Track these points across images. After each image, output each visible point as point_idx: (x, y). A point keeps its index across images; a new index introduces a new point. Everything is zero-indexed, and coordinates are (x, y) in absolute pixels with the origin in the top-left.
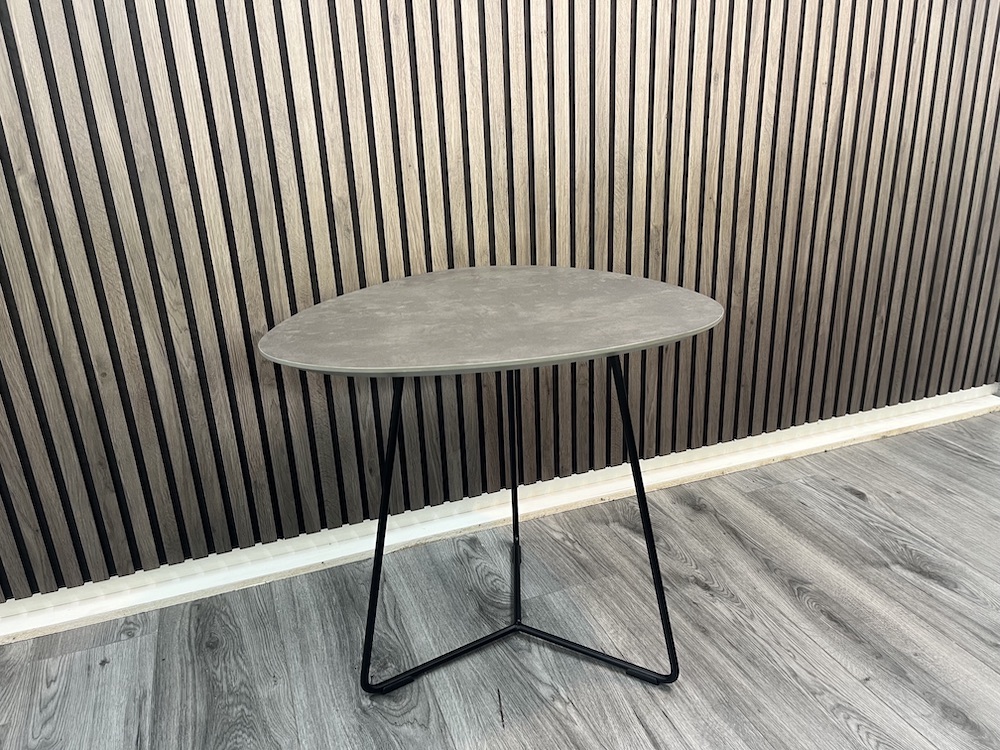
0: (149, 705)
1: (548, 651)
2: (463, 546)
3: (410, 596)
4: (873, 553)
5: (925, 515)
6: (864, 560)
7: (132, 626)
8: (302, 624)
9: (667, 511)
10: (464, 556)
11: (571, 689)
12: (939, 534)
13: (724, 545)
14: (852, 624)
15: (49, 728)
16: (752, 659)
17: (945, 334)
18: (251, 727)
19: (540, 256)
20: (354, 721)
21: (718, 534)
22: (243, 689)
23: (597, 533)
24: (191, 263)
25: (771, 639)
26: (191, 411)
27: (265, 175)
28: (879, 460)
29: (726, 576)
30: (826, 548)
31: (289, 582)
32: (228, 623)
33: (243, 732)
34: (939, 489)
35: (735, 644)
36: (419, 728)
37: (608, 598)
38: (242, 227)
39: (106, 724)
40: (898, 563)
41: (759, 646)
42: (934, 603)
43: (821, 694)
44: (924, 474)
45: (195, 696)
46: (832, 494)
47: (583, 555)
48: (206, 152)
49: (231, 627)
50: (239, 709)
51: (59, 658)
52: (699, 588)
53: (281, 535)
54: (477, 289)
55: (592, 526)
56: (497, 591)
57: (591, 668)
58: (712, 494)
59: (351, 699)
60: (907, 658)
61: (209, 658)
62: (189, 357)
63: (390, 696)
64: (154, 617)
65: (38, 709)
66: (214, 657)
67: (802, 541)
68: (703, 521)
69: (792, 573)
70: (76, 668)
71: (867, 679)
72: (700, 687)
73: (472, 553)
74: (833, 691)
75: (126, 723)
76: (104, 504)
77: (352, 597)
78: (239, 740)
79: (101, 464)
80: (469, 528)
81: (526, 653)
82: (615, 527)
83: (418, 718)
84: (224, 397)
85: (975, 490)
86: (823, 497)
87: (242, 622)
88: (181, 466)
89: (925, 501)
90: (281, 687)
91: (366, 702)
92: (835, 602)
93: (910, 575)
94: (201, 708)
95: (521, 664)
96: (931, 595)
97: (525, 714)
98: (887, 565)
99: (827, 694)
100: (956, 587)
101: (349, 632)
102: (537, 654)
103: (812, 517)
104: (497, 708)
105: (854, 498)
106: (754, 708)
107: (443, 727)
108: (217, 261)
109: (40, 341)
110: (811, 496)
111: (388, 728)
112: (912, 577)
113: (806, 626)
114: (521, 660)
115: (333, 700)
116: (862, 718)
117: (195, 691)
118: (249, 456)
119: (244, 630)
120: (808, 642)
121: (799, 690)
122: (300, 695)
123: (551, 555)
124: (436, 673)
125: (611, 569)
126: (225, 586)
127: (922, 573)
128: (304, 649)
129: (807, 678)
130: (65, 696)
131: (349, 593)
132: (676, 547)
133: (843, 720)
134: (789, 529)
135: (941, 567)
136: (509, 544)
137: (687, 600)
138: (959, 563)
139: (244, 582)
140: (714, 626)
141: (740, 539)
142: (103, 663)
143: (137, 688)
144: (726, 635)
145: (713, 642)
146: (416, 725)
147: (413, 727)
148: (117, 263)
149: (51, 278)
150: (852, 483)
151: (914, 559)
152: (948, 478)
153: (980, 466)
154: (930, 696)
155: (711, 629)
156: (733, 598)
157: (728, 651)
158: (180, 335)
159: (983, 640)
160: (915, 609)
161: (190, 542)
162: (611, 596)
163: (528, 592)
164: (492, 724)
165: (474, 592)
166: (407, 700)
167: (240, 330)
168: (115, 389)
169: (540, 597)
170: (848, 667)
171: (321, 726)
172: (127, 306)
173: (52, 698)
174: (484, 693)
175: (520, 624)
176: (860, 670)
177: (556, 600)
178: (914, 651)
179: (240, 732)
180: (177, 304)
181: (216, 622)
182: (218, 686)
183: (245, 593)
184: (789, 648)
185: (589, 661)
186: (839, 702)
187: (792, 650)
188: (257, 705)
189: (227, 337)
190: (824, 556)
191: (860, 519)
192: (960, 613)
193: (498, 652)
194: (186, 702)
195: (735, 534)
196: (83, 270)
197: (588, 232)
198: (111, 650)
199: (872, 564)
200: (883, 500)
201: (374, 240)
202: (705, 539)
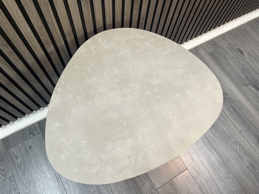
4: (244, 80)
6: (242, 83)
7: (32, 131)
14: (238, 110)
15: (26, 175)
30: (232, 79)
40: (251, 84)
43: (231, 137)
46: (234, 52)
51: (14, 147)
60: (251, 122)
65: (19, 168)
67: (226, 76)
70: (23, 151)
71: (241, 131)
74: (234, 137)
86: (232, 54)
92: (235, 102)
98: (248, 85)
103: (228, 64)
105: (240, 54)
110: (228, 54)
112: (254, 90)
113: (227, 112)
116: (240, 145)
120: (228, 119)
121: (226, 137)
127: (256, 88)
129: (227, 132)
130: (25, 162)
133: (236, 146)
142: (30, 147)
150: (240, 46)
151: (255, 82)
154: (255, 136)
160: (254, 103)
170: (237, 127)
173: (21, 164)
176: (240, 128)
178: (253, 120)
186: (235, 140)
187: (224, 123)
191: (242, 65)
198: (30, 142)
199: (244, 85)
200: (248, 54)
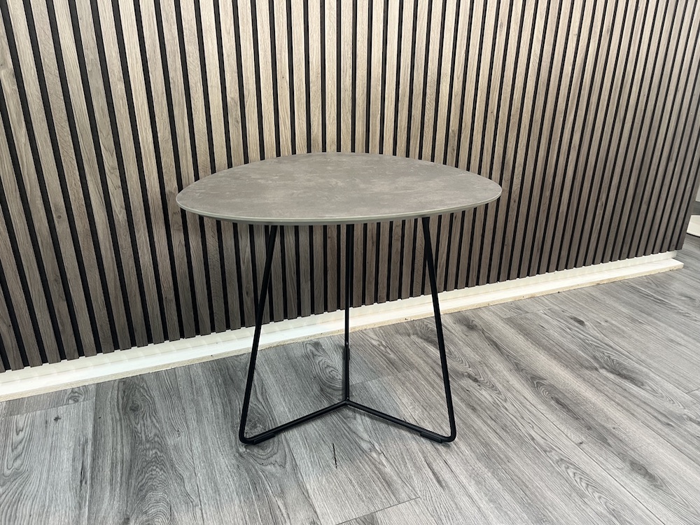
0: (89, 448)
1: (367, 419)
2: (310, 348)
3: (273, 380)
4: (587, 360)
5: (624, 337)
6: (582, 365)
7: (77, 394)
8: (197, 396)
9: (450, 328)
10: (311, 354)
11: (383, 444)
12: (632, 350)
13: (488, 353)
14: (572, 407)
15: (19, 462)
16: (504, 428)
17: (644, 215)
18: (163, 464)
19: (372, 146)
20: (234, 461)
21: (485, 345)
22: (156, 439)
23: (401, 341)
24: (124, 139)
25: (518, 415)
26: (122, 246)
27: (179, 78)
28: (594, 299)
29: (489, 373)
30: (557, 357)
31: (188, 368)
32: (145, 394)
33: (157, 467)
34: (633, 320)
35: (493, 417)
36: (278, 467)
37: (409, 385)
38: (162, 115)
39: (59, 461)
40: (604, 368)
41: (509, 419)
42: (627, 395)
43: (551, 451)
44: (624, 310)
45: (122, 442)
46: (562, 321)
47: (392, 356)
48: (137, 59)
49: (147, 397)
50: (154, 452)
51: (25, 415)
52: (471, 381)
53: (182, 336)
54: (329, 168)
55: (399, 337)
56: (333, 378)
57: (396, 431)
58: (481, 318)
59: (232, 447)
60: (607, 430)
61: (132, 417)
62: (121, 207)
63: (258, 446)
64: (93, 388)
65: (10, 449)
66: (135, 418)
67: (540, 351)
68: (474, 336)
69: (533, 372)
70: (37, 422)
71: (581, 443)
72: (470, 445)
73: (316, 353)
74: (558, 450)
75: (74, 460)
76: (58, 309)
77: (232, 380)
78: (154, 473)
79: (56, 280)
80: (314, 336)
81: (352, 420)
82: (414, 337)
83: (278, 460)
84: (145, 237)
85: (657, 322)
86: (555, 323)
87: (155, 394)
88: (113, 284)
89: (623, 328)
90: (183, 439)
91: (242, 449)
92: (561, 392)
93: (611, 376)
94: (127, 451)
95: (349, 428)
96: (625, 390)
97: (352, 460)
98: (596, 369)
99: (554, 452)
100: (643, 385)
101: (230, 403)
102: (359, 421)
103: (548, 336)
104: (331, 455)
105: (576, 324)
106: (506, 460)
107: (295, 467)
108: (143, 139)
109: (14, 190)
110: (547, 322)
111: (258, 467)
112: (613, 378)
113: (542, 407)
114: (349, 425)
115: (219, 448)
116: (577, 468)
117: (122, 439)
118: (162, 279)
119: (156, 399)
120: (543, 418)
121: (536, 449)
122: (196, 444)
123: (370, 355)
124: (291, 432)
125: (411, 366)
126: (143, 369)
127: (620, 375)
128: (198, 413)
129: (541, 441)
130: (30, 440)
131: (230, 377)
132: (456, 353)
133: (564, 469)
134: (532, 343)
135: (633, 372)
136: (342, 347)
137: (462, 388)
138: (645, 370)
139: (156, 367)
140: (480, 406)
141: (499, 349)
142: (57, 419)
143: (81, 436)
144: (489, 412)
145: (479, 416)
146: (276, 465)
147: (275, 467)
148: (70, 137)
149: (23, 146)
150: (575, 314)
151: (615, 365)
152: (640, 313)
153: (662, 306)
154: (622, 456)
155: (478, 408)
156: (493, 387)
157: (489, 422)
158: (115, 191)
159: (659, 420)
160: (614, 399)
161: (119, 338)
162: (411, 384)
163: (355, 379)
164: (329, 466)
165: (317, 378)
166: (271, 449)
167: (158, 189)
168: (67, 228)
169: (362, 383)
170: (569, 435)
171: (211, 465)
172: (77, 168)
173: (21, 442)
174: (323, 445)
175: (349, 400)
176: (576, 437)
177: (373, 386)
178: (613, 426)
179: (155, 468)
180: (113, 169)
181: (137, 393)
182: (139, 437)
183: (157, 374)
184: (530, 421)
185: (395, 426)
186: (562, 457)
187: (532, 423)
188: (167, 449)
189: (149, 194)
190: (555, 362)
191: (580, 338)
192: (645, 403)
193: (333, 419)
194: (116, 446)
195: (496, 346)
196: (46, 141)
197: (406, 132)
198: (62, 410)
199: (587, 368)
200: (596, 326)
201: (255, 130)
202: (475, 349)
